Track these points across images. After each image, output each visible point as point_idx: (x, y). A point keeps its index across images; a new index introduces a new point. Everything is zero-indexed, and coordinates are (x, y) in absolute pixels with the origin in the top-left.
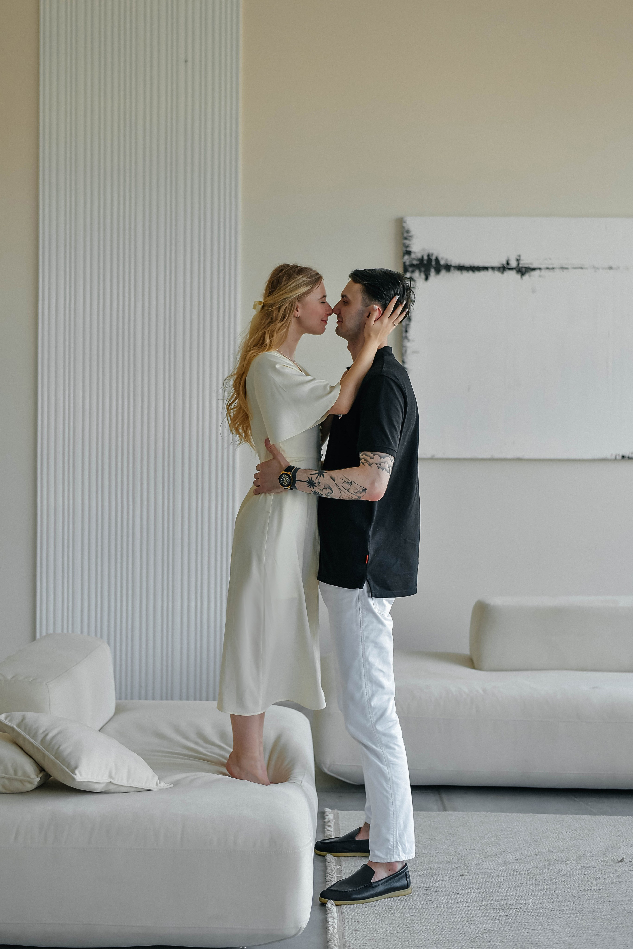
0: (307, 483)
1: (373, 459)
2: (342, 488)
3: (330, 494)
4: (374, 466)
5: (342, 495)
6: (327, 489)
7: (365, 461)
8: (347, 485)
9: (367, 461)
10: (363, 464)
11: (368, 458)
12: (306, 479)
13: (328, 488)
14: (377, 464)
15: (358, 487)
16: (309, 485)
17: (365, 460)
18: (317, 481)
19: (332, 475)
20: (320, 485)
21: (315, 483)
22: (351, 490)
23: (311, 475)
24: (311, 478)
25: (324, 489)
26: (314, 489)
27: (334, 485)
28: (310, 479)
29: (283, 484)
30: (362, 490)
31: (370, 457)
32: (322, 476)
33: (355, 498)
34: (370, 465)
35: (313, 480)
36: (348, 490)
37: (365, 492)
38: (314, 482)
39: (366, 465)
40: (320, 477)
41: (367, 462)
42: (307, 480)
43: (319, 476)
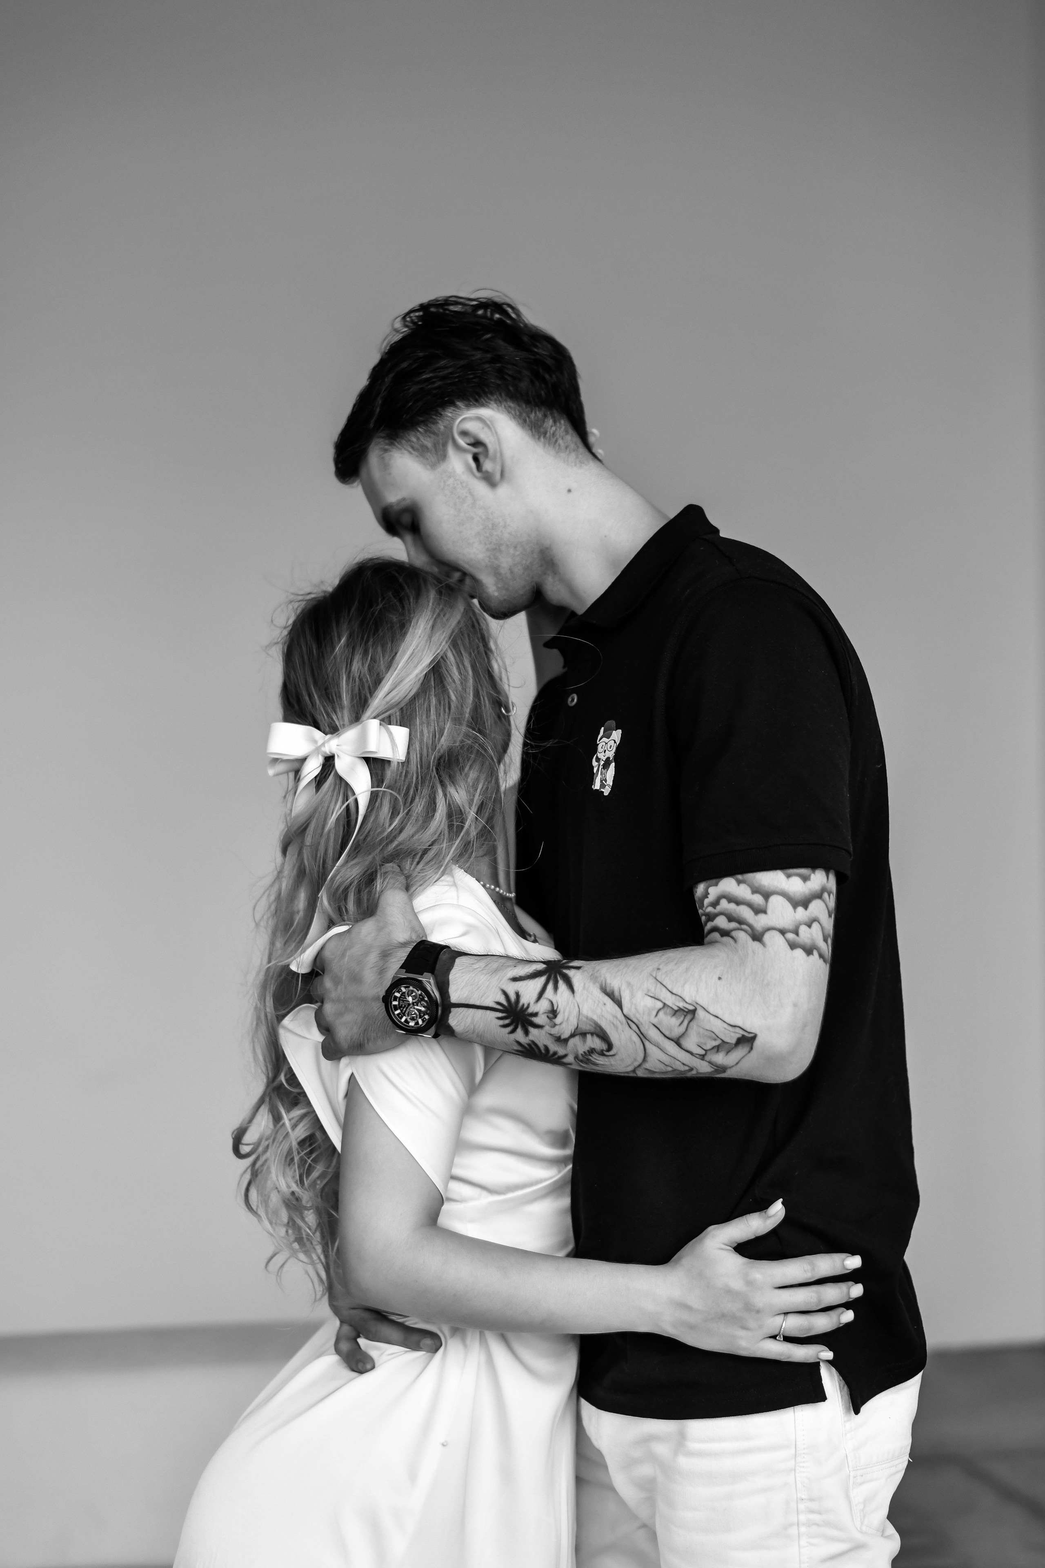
0: (500, 1015)
1: (765, 912)
2: (653, 1034)
3: (595, 1058)
4: (774, 940)
5: (649, 1059)
6: (589, 1036)
7: (733, 925)
8: (674, 1022)
9: (741, 922)
10: (725, 933)
11: (745, 912)
12: (493, 997)
13: (592, 1034)
14: (783, 932)
15: (717, 1027)
16: (507, 1021)
17: (731, 918)
18: (543, 1006)
19: (608, 981)
20: (558, 1020)
21: (535, 1015)
22: (691, 1043)
23: (515, 979)
24: (518, 995)
25: (573, 1035)
26: (531, 1037)
27: (622, 1023)
28: (513, 997)
29: (403, 1020)
30: (734, 1041)
31: (750, 905)
32: (562, 985)
33: (704, 1068)
34: (757, 937)
35: (524, 1001)
36: (677, 1042)
37: (748, 1049)
38: (530, 1010)
39: (742, 936)
40: (556, 988)
41: (744, 927)
42: (498, 1003)
43: (550, 986)
